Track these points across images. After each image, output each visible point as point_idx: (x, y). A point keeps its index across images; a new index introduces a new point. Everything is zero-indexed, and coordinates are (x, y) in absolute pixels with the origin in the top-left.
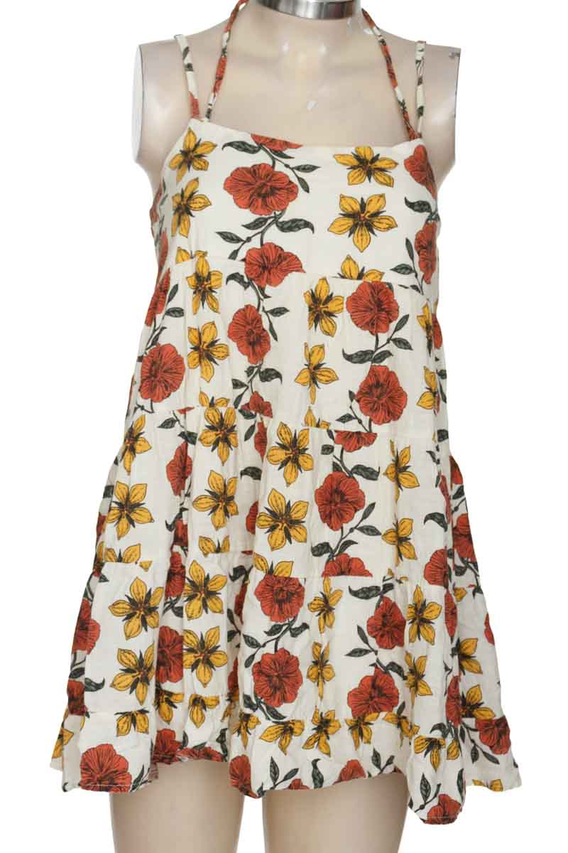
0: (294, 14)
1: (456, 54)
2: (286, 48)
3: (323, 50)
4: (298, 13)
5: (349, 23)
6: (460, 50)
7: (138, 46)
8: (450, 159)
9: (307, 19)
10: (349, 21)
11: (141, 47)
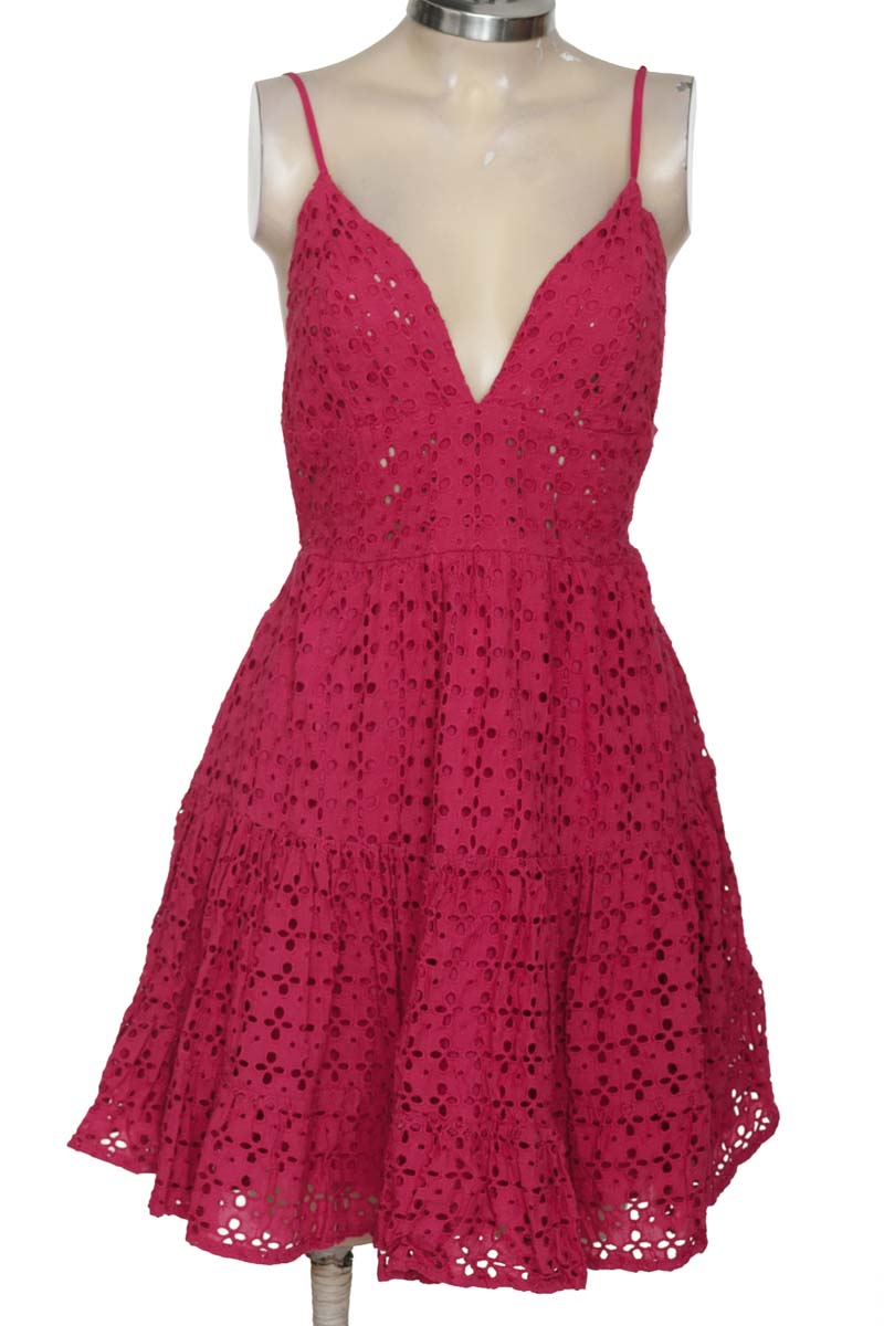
0: (462, 34)
1: (687, 84)
2: (453, 82)
3: (503, 83)
4: (467, 33)
5: (538, 46)
6: (693, 78)
7: (253, 83)
8: (683, 229)
9: (480, 41)
10: (539, 43)
11: (257, 85)
